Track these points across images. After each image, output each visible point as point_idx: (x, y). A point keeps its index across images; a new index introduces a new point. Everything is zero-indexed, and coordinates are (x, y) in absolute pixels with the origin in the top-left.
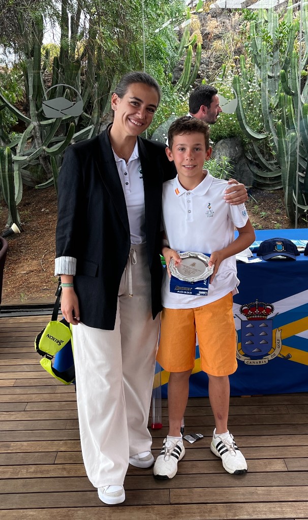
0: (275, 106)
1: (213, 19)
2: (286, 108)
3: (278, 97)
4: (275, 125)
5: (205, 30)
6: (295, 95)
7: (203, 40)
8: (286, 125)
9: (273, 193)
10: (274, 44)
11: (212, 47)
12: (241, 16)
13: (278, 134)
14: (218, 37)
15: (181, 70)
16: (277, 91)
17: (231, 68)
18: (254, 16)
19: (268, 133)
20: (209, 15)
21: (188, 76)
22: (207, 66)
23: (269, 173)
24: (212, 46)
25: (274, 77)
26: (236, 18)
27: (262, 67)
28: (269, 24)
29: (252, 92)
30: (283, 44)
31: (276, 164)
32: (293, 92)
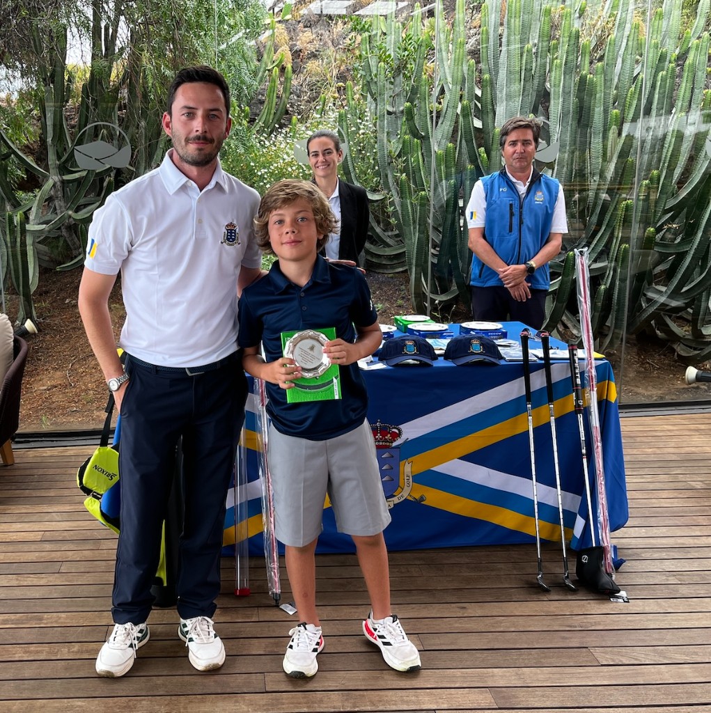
0: (397, 153)
1: (306, 29)
2: (412, 157)
3: (401, 140)
4: (396, 180)
5: (295, 45)
6: (425, 139)
7: (293, 60)
8: (411, 181)
9: (392, 278)
10: (395, 66)
11: (306, 70)
12: (345, 26)
13: (402, 194)
14: (314, 56)
15: (262, 102)
16: (399, 132)
17: (332, 99)
18: (366, 26)
19: (386, 192)
20: (301, 25)
21: (273, 112)
22: (298, 97)
23: (386, 249)
24: (304, 68)
25: (395, 113)
26: (339, 28)
27: (378, 99)
28: (388, 38)
29: (363, 134)
30: (408, 66)
31: (397, 236)
32: (423, 134)
